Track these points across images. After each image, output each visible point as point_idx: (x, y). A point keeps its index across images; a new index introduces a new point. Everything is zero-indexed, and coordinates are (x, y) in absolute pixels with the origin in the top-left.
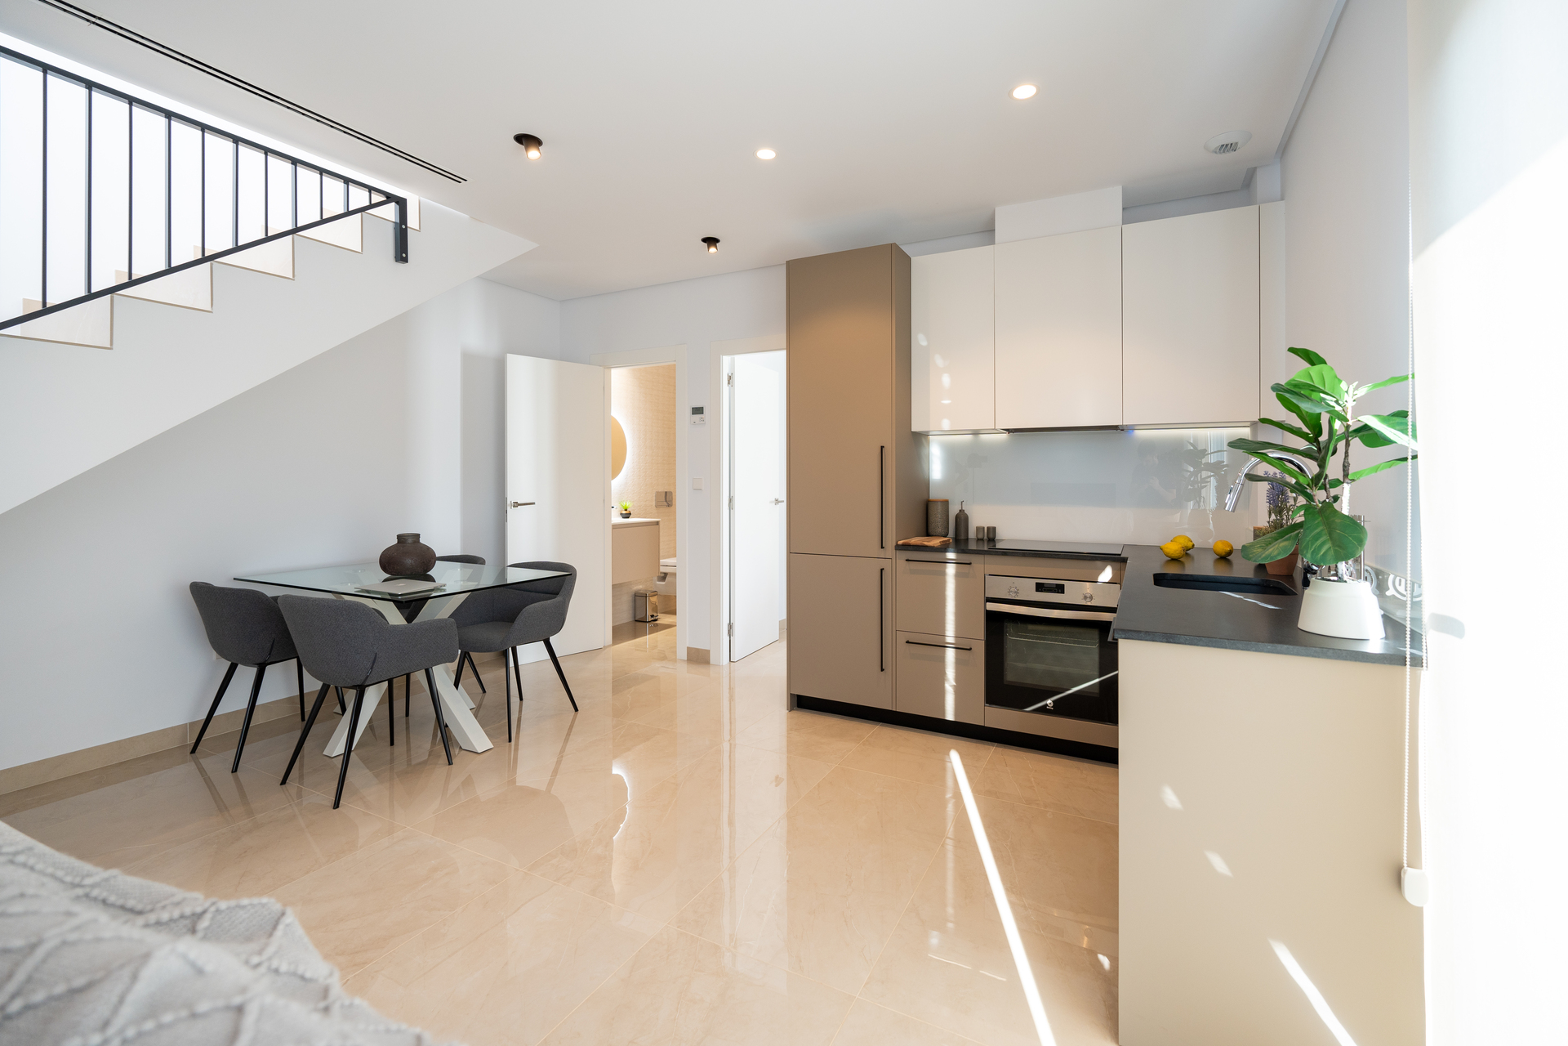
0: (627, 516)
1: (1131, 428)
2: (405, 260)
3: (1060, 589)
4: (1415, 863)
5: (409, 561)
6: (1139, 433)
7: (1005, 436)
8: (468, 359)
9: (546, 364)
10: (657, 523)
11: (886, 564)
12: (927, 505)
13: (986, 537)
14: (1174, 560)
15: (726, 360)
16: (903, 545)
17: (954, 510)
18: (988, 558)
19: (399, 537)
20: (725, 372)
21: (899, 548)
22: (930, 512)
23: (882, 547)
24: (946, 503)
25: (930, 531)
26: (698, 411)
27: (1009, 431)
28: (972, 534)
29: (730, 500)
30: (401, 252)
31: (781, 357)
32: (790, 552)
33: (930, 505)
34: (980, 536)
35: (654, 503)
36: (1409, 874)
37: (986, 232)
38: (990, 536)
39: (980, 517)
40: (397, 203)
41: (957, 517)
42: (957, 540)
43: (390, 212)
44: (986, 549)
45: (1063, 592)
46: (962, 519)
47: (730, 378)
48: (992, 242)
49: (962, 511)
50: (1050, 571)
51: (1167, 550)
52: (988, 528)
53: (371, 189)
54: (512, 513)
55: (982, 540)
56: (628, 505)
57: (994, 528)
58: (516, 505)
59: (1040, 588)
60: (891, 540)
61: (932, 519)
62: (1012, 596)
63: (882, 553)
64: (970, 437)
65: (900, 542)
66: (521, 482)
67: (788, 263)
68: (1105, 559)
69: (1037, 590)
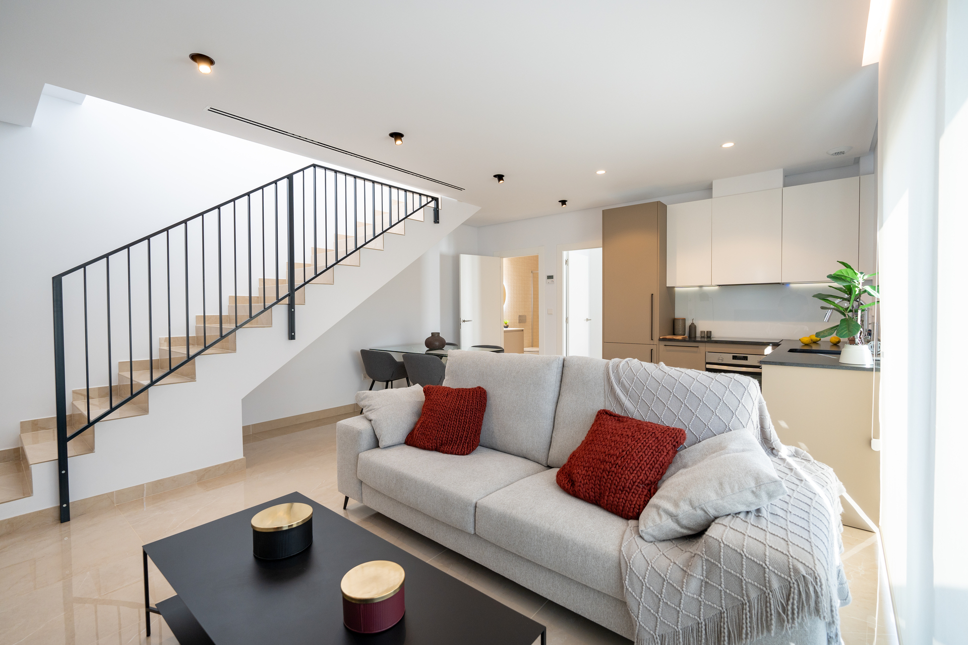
0: (507, 327)
1: (788, 284)
2: (438, 223)
3: (745, 358)
4: (877, 436)
5: (437, 343)
6: (792, 285)
7: (717, 287)
8: (442, 257)
9: (476, 257)
10: (523, 330)
11: (654, 348)
12: (674, 321)
13: (706, 336)
14: (806, 345)
15: (565, 253)
16: (663, 339)
17: (688, 323)
18: (707, 344)
19: (432, 333)
20: (565, 258)
21: (660, 340)
22: (675, 323)
23: (652, 340)
24: (684, 320)
25: (675, 333)
26: (550, 277)
27: (719, 285)
28: (698, 334)
29: (567, 319)
30: (436, 220)
31: (599, 251)
32: (604, 342)
33: (676, 321)
34: (703, 335)
35: (518, 321)
36: (873, 441)
37: (707, 190)
38: (709, 335)
39: (702, 326)
40: (436, 200)
41: (690, 326)
42: (690, 336)
43: (433, 204)
44: (706, 340)
45: (747, 360)
46: (693, 328)
47: (566, 261)
48: (711, 197)
49: (693, 324)
50: (740, 351)
51: (802, 341)
52: (707, 332)
53: (427, 196)
54: (463, 324)
55: (704, 337)
56: (507, 322)
57: (711, 332)
58: (464, 321)
59: (734, 358)
60: (657, 336)
61: (676, 327)
62: (720, 362)
63: (652, 342)
64: (697, 288)
65: (661, 337)
66: (466, 312)
67: (603, 211)
68: (767, 344)
69: (733, 359)
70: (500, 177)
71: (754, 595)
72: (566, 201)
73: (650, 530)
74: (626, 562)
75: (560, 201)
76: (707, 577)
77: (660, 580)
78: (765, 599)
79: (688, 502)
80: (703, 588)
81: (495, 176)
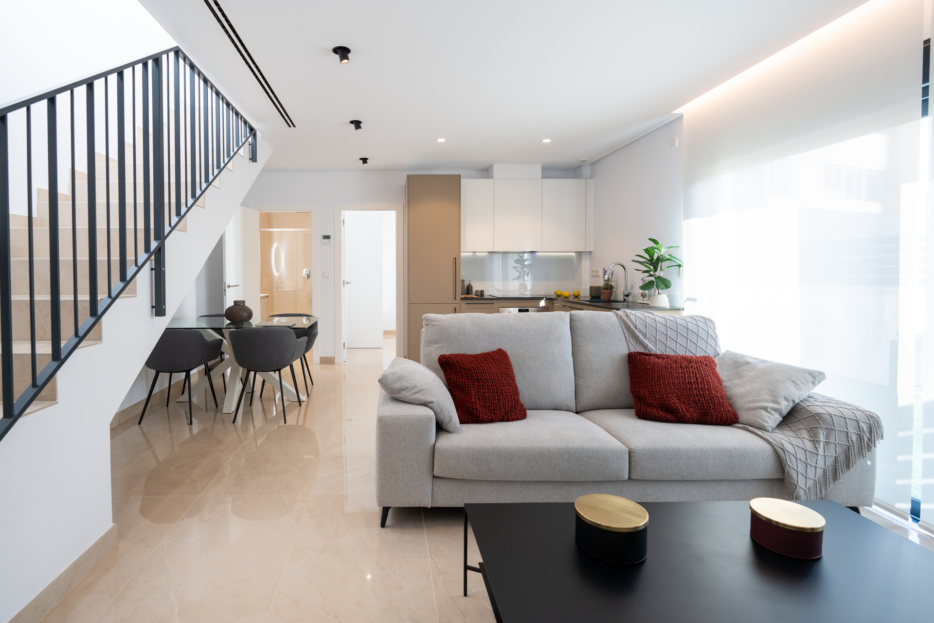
2: (256, 160)
3: (527, 311)
10: (268, 296)
13: (480, 295)
14: (566, 298)
15: (343, 212)
17: (466, 284)
18: (500, 301)
19: (235, 302)
20: (343, 218)
21: (462, 299)
23: (455, 299)
24: (463, 281)
26: (327, 237)
28: (474, 293)
30: (254, 157)
32: (409, 304)
34: (477, 294)
37: (489, 172)
38: (482, 294)
40: (254, 132)
41: (467, 287)
46: (470, 288)
47: (343, 221)
49: (470, 284)
52: (481, 291)
53: (249, 125)
54: (228, 290)
57: (484, 291)
58: (229, 286)
60: (459, 296)
63: (454, 302)
66: (231, 274)
67: (408, 176)
68: (542, 298)
69: (519, 312)
70: (357, 124)
71: (854, 438)
72: (367, 159)
73: (771, 424)
74: (781, 448)
75: (361, 159)
76: (826, 439)
77: (803, 451)
78: (860, 438)
79: (783, 399)
80: (826, 447)
81: (352, 122)
